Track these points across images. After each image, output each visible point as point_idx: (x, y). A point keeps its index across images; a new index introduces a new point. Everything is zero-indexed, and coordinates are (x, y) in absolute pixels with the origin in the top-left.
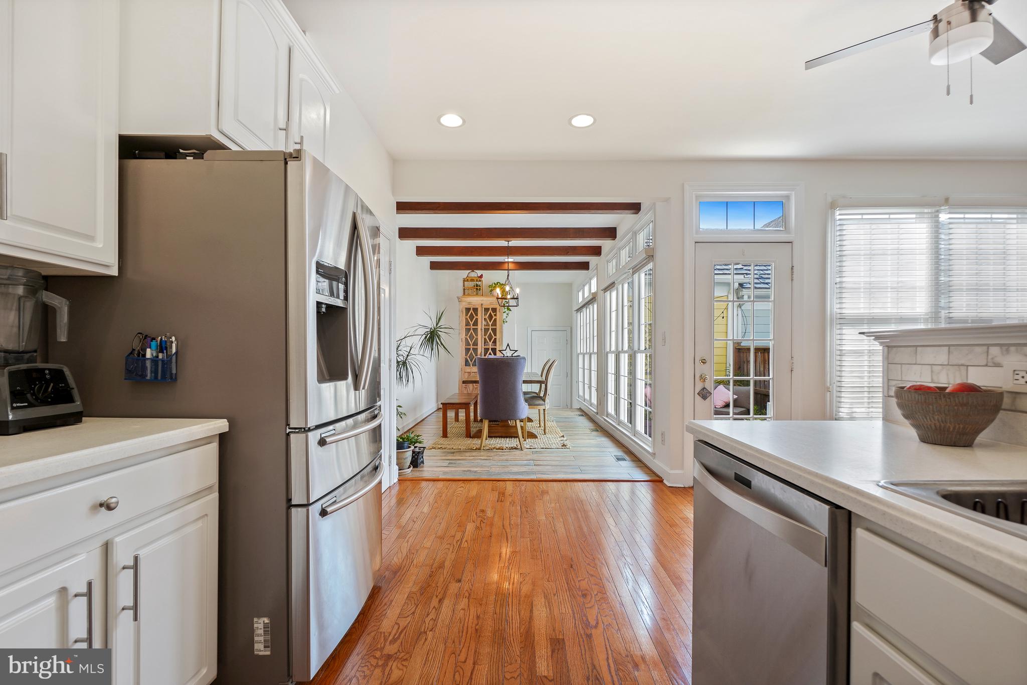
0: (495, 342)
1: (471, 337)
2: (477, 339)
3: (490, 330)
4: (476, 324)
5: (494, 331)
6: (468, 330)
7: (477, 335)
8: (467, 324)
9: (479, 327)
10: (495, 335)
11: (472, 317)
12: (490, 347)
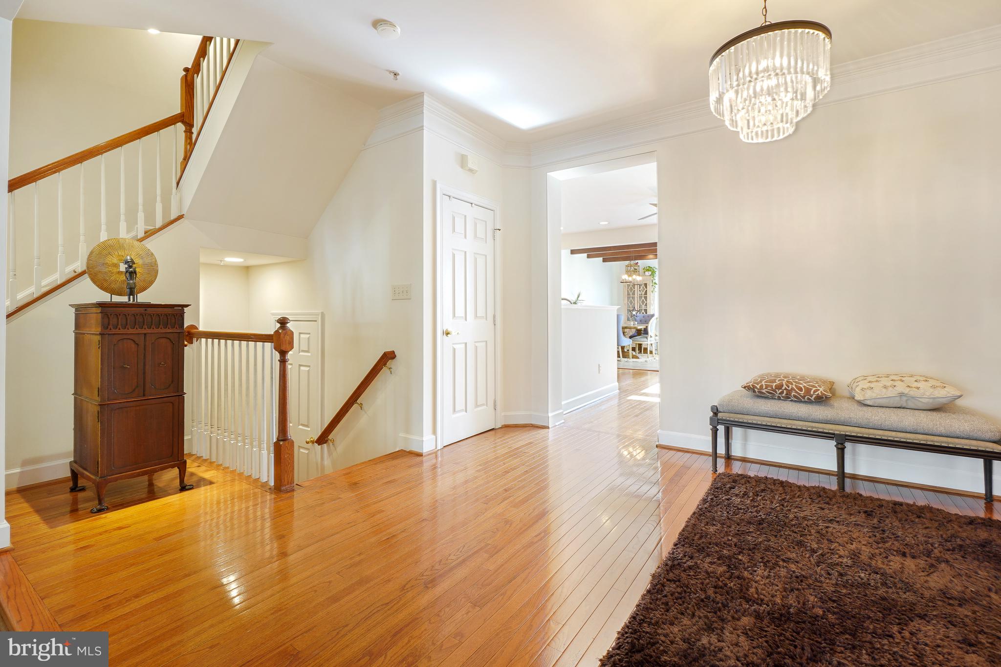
0: (646, 305)
1: (631, 303)
2: (634, 303)
3: (643, 298)
4: (634, 294)
5: (646, 298)
6: (628, 298)
7: (634, 301)
8: (628, 294)
9: (636, 296)
10: (646, 301)
11: (631, 289)
12: (643, 308)
